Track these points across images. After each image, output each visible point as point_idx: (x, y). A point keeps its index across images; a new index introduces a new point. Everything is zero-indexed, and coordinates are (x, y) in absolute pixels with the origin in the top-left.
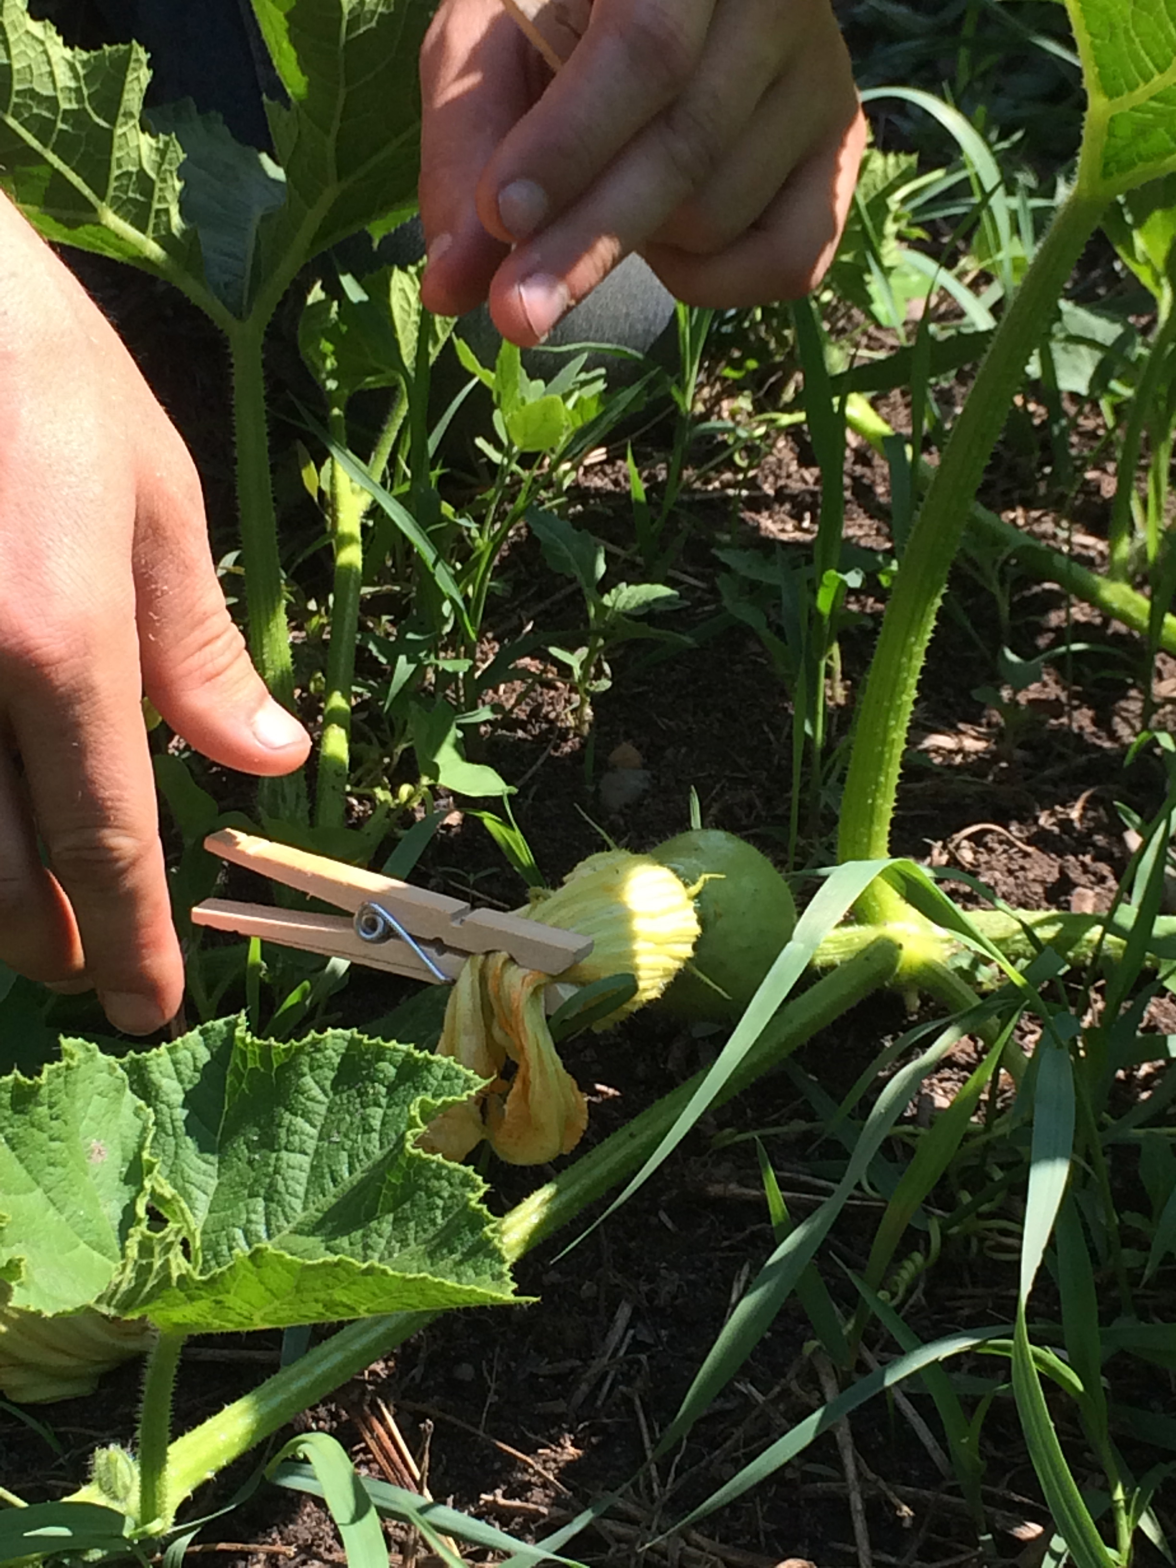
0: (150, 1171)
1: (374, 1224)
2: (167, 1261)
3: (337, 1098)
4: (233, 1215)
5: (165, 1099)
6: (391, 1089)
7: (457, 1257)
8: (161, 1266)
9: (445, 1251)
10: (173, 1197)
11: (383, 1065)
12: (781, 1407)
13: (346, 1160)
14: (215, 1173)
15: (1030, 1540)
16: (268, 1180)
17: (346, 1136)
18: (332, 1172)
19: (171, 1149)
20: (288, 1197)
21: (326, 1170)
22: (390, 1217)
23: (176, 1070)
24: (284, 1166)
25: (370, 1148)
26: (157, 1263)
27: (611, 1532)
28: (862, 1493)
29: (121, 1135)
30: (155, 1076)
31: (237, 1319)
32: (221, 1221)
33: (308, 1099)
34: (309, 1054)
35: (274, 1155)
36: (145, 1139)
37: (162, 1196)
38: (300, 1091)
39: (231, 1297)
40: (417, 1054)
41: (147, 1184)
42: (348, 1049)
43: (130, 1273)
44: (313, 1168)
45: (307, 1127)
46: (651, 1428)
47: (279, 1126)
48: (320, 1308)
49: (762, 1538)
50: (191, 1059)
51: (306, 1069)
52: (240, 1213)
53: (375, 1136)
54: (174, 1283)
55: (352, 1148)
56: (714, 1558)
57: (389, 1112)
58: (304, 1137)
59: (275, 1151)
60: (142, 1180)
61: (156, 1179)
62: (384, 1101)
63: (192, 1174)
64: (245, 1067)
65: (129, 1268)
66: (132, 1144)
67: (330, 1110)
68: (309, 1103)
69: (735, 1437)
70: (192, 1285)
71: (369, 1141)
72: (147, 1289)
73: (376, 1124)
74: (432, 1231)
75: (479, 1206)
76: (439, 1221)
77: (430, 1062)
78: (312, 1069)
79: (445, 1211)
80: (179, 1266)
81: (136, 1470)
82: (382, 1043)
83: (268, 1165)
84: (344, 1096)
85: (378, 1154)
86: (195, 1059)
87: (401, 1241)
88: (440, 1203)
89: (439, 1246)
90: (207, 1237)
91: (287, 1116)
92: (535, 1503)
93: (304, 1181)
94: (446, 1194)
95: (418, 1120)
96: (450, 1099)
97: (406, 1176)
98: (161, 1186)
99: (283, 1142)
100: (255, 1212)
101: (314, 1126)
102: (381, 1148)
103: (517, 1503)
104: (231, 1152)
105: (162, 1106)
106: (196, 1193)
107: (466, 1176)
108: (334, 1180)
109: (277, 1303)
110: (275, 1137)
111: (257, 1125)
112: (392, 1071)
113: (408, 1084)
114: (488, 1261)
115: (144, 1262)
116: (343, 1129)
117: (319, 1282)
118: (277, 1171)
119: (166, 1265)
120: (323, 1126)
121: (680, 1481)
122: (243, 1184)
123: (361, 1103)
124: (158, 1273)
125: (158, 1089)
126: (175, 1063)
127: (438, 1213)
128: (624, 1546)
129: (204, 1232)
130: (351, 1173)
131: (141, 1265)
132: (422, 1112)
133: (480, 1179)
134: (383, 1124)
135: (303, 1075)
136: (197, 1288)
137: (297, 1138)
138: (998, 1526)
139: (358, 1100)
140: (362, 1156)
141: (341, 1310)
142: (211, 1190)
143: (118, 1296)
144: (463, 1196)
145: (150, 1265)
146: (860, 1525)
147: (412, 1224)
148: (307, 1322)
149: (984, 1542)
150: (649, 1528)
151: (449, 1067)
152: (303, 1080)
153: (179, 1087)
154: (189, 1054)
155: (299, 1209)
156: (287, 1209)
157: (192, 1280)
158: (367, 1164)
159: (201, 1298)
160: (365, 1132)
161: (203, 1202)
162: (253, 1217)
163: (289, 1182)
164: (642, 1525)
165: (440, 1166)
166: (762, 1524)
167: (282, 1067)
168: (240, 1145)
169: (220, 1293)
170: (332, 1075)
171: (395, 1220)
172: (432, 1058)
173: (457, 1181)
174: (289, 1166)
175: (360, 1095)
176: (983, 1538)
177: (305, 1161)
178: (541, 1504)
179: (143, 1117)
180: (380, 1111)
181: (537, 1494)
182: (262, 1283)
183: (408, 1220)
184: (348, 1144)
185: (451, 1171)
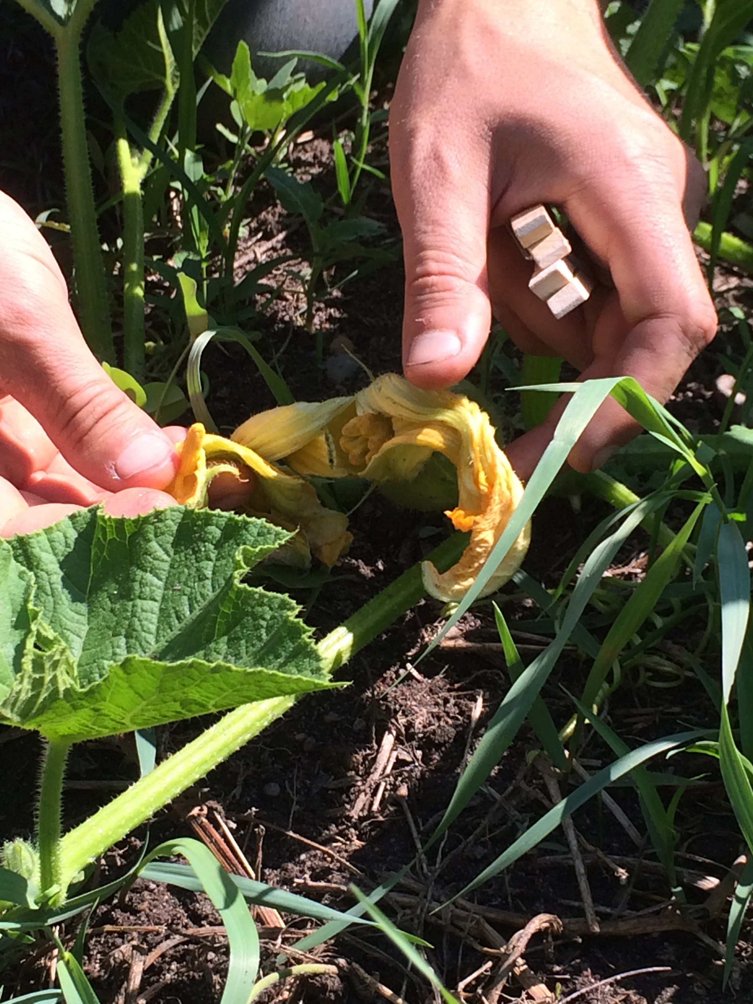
0: (35, 617)
1: (212, 645)
2: (55, 677)
3: (177, 557)
4: (101, 651)
5: (44, 567)
6: (218, 545)
7: (281, 660)
8: (51, 680)
9: (271, 657)
10: (55, 638)
11: (212, 529)
12: (514, 802)
13: (187, 603)
14: (85, 622)
15: (712, 889)
16: (127, 622)
17: (186, 584)
18: (176, 612)
19: (51, 605)
20: (143, 634)
21: (172, 611)
22: (225, 638)
23: (51, 546)
24: (139, 610)
25: (205, 591)
26: (48, 678)
27: (397, 902)
28: (583, 861)
29: (10, 594)
30: (36, 551)
31: (112, 724)
32: (92, 656)
33: (155, 559)
34: (153, 524)
35: (131, 603)
36: (29, 595)
37: (46, 638)
38: (147, 553)
39: (107, 703)
40: (237, 517)
41: (34, 627)
42: (183, 519)
43: (27, 685)
44: (161, 610)
45: (155, 580)
46: (416, 823)
47: (134, 581)
48: (177, 707)
49: (510, 900)
50: (63, 539)
51: (151, 536)
52: (107, 649)
53: (208, 583)
54: (61, 696)
55: (191, 593)
56: (477, 916)
57: (218, 564)
58: (154, 588)
59: (132, 600)
60: (30, 625)
61: (40, 624)
62: (213, 556)
63: (69, 623)
64: (105, 539)
65: (26, 680)
66: (20, 600)
67: (172, 566)
68: (156, 562)
69: (482, 826)
70: (75, 697)
71: (204, 586)
72: (41, 700)
73: (209, 573)
74: (259, 645)
75: (297, 620)
76: (264, 637)
77: (247, 523)
78: (156, 536)
79: (269, 629)
80: (64, 682)
81: (37, 856)
82: (209, 511)
83: (127, 611)
84: (183, 554)
85: (211, 595)
86: (66, 537)
87: (236, 655)
88: (264, 623)
89: (267, 654)
90: (81, 668)
91: (139, 573)
92: (336, 883)
93: (155, 620)
94: (268, 617)
95: (242, 563)
96: (266, 547)
97: (236, 606)
98: (45, 630)
99: (137, 593)
100: (118, 647)
101: (160, 579)
102: (213, 591)
103: (322, 884)
104: (98, 605)
105: (42, 573)
106: (72, 637)
107: (283, 601)
108: (178, 618)
109: (144, 703)
110: (130, 590)
111: (117, 582)
112: (218, 533)
113: (231, 542)
114: (307, 660)
115: (37, 676)
116: (183, 579)
117: (177, 683)
118: (134, 615)
119: (54, 680)
120: (167, 578)
121: (446, 861)
122: (109, 628)
123: (196, 559)
124: (48, 688)
125: (39, 561)
126: (51, 541)
127: (263, 631)
128: (408, 911)
129: (79, 665)
130: (191, 612)
131: (35, 679)
132: (245, 558)
133: (294, 602)
134: (214, 573)
135: (149, 541)
136: (80, 699)
137: (148, 589)
138: (685, 880)
139: (194, 557)
140: (199, 598)
141: (194, 707)
142: (84, 634)
143: (18, 704)
144: (281, 616)
145: (42, 679)
146: (584, 885)
147: (243, 642)
148: (166, 721)
149: (676, 892)
150: (425, 897)
151: (263, 527)
152: (150, 544)
153: (54, 559)
154: (61, 534)
155: (153, 643)
156: (143, 643)
157: (76, 692)
158: (203, 604)
159: (83, 707)
160: (200, 580)
161: (78, 644)
162: (118, 651)
163: (144, 622)
164: (422, 894)
165: (262, 596)
166: (509, 890)
167: (134, 535)
168: (103, 598)
169: (97, 701)
170: (171, 539)
171: (229, 640)
172: (249, 520)
173: (276, 606)
174: (143, 610)
175: (195, 552)
176: (674, 890)
177: (156, 606)
178: (340, 884)
179: (27, 579)
180: (211, 564)
181: (337, 876)
182: (131, 687)
183: (239, 639)
184: (188, 590)
185: (270, 599)
